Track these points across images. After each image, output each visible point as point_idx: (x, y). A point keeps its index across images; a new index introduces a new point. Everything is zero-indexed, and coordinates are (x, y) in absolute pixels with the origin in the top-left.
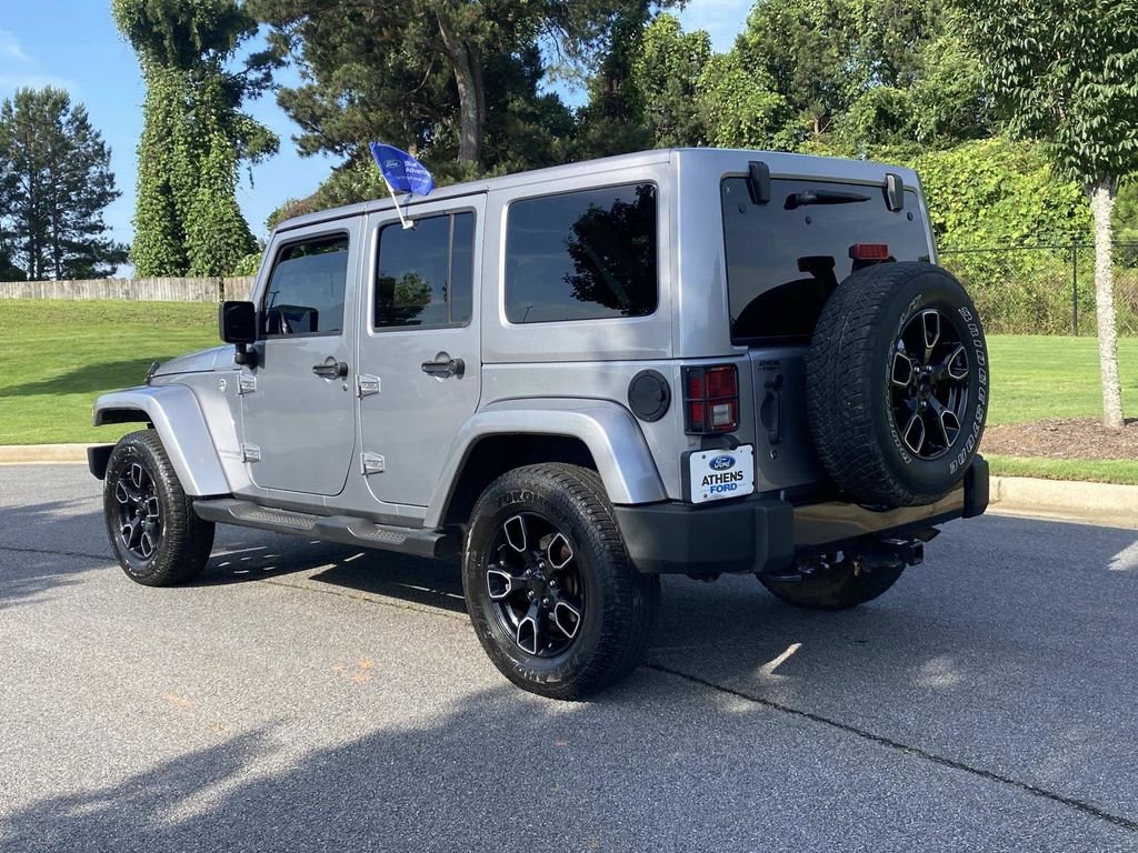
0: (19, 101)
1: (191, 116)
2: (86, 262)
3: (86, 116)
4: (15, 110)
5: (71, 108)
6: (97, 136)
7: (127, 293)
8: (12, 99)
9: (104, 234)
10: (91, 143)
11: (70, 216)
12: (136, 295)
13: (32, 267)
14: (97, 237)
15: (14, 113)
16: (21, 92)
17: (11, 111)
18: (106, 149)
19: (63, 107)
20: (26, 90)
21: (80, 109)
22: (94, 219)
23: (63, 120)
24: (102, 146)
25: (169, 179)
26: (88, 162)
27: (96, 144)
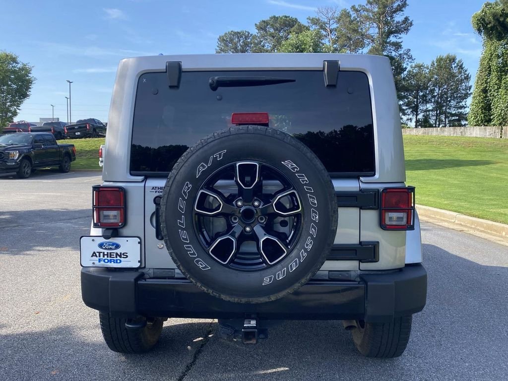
0: (437, 60)
1: (500, 60)
2: (458, 121)
3: (463, 63)
4: (436, 64)
5: (457, 61)
6: (466, 71)
7: (462, 132)
8: (435, 60)
9: (466, 109)
10: (463, 74)
11: (453, 103)
12: (465, 133)
13: (436, 122)
14: (462, 110)
15: (435, 65)
16: (438, 57)
17: (434, 64)
18: (469, 76)
19: (454, 61)
20: (440, 56)
21: (460, 61)
22: (463, 103)
23: (453, 66)
24: (468, 75)
25: (486, 87)
26: (462, 81)
27: (465, 74)
